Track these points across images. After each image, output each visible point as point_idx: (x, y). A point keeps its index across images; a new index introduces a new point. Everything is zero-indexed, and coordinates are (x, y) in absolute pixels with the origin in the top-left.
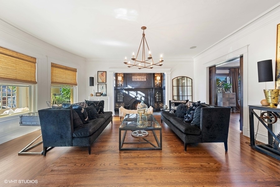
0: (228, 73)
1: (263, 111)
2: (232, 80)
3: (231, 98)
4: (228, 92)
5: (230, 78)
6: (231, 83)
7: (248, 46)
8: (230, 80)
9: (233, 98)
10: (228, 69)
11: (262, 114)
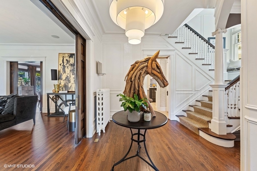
0: (27, 69)
1: (53, 95)
2: (30, 75)
3: (30, 91)
4: (27, 85)
5: (28, 73)
6: (29, 78)
7: (46, 57)
8: (29, 75)
9: (32, 90)
10: (27, 65)
11: (53, 97)
